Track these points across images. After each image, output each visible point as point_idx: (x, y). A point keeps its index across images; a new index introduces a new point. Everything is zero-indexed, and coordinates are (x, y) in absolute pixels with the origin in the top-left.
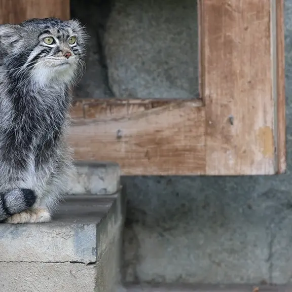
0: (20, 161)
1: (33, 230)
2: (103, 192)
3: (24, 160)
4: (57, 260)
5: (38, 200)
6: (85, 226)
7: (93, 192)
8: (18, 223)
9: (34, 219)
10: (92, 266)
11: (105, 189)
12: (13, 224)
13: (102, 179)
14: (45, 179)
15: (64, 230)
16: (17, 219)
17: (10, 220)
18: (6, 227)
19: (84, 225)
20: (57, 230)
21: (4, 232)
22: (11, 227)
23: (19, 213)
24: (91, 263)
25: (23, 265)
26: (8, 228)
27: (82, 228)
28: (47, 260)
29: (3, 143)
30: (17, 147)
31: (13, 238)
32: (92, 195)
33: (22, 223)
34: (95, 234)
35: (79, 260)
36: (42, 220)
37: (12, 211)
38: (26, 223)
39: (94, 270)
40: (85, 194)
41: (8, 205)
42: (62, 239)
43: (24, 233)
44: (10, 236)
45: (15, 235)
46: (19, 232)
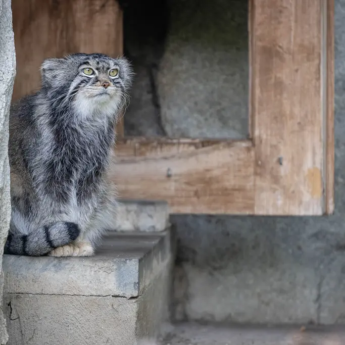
0: (61, 194)
1: (76, 264)
2: (152, 230)
3: (66, 193)
4: (99, 293)
5: (81, 234)
6: (128, 261)
7: (142, 229)
8: (61, 257)
9: (77, 252)
10: (134, 301)
11: (154, 227)
12: (56, 257)
13: (151, 216)
14: (89, 214)
15: (106, 264)
16: (60, 252)
17: (53, 254)
18: (49, 260)
19: (126, 260)
20: (100, 264)
21: (47, 265)
22: (54, 260)
23: (62, 246)
24: (132, 298)
25: (66, 298)
26: (52, 262)
27: (125, 262)
28: (90, 294)
29: (44, 175)
30: (58, 179)
31: (56, 271)
32: (141, 232)
33: (64, 257)
34: (137, 269)
35: (121, 294)
36: (85, 254)
37: (55, 244)
38: (69, 257)
39: (136, 304)
40: (133, 231)
41: (52, 238)
42: (105, 273)
43: (67, 266)
44: (53, 269)
45: (58, 268)
46: (62, 265)
